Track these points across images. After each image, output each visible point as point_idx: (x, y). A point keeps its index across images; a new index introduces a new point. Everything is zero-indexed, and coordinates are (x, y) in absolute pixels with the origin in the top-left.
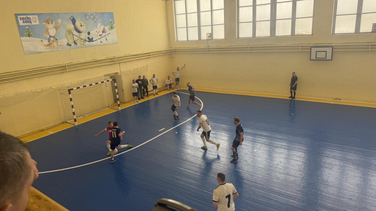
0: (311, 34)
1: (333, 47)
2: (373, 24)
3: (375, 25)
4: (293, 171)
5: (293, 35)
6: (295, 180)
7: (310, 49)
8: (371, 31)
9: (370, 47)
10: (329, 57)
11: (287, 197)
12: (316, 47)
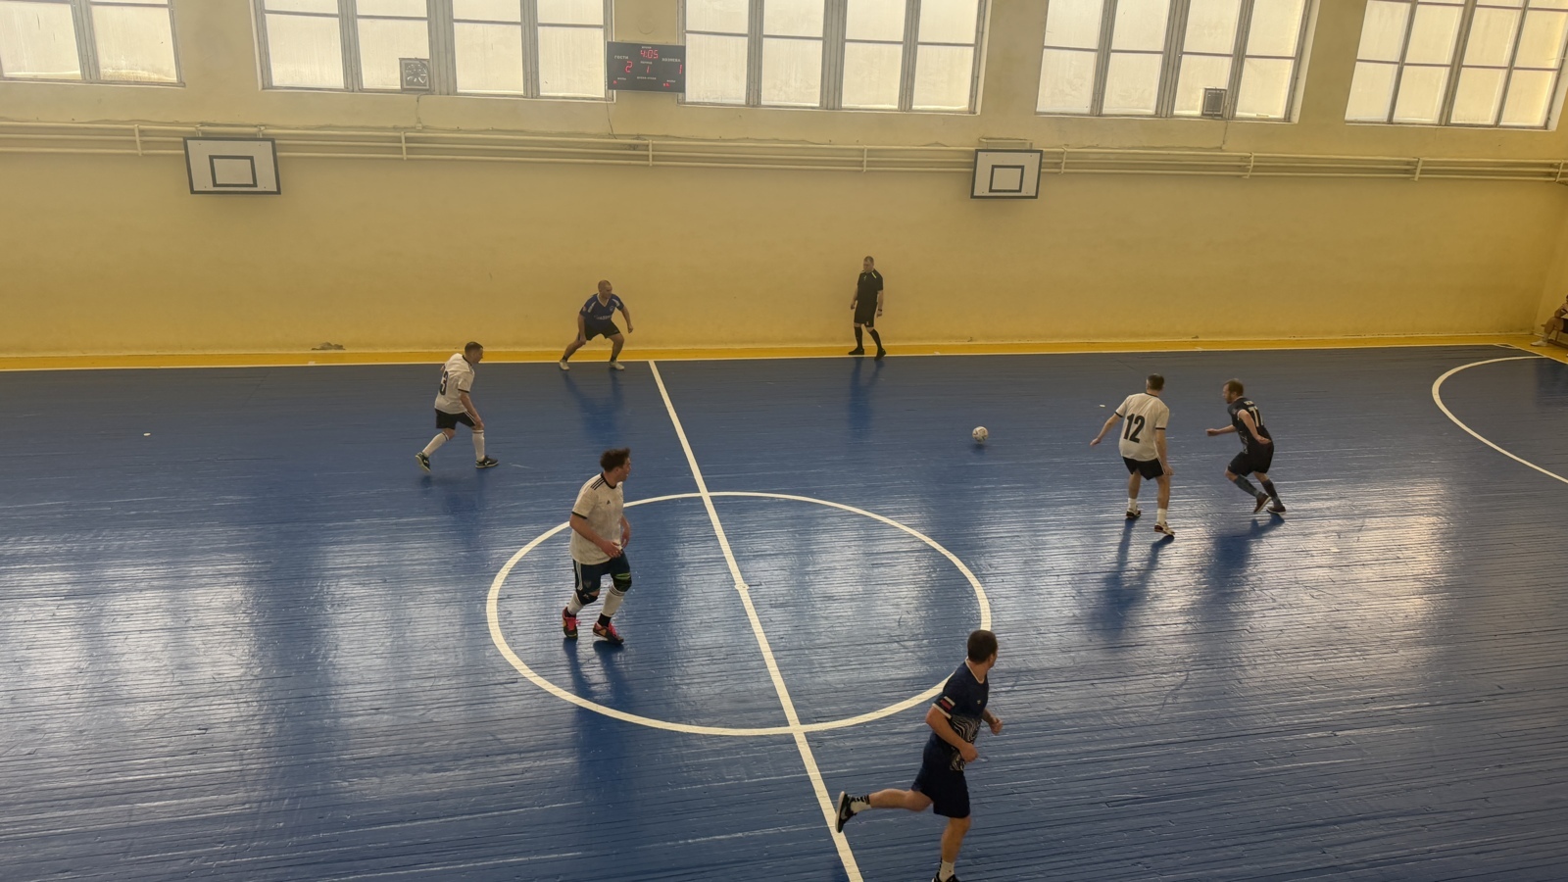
0: (174, 79)
1: (277, 142)
2: (401, 60)
3: (407, 65)
4: (151, 677)
5: (94, 78)
6: (163, 712)
7: (183, 146)
8: (399, 87)
9: (404, 145)
10: (267, 182)
11: (126, 799)
12: (207, 137)
